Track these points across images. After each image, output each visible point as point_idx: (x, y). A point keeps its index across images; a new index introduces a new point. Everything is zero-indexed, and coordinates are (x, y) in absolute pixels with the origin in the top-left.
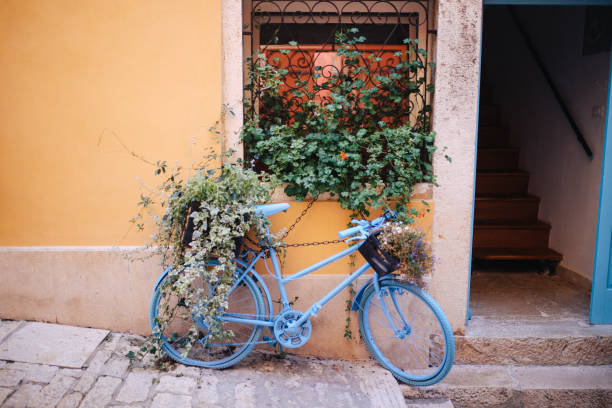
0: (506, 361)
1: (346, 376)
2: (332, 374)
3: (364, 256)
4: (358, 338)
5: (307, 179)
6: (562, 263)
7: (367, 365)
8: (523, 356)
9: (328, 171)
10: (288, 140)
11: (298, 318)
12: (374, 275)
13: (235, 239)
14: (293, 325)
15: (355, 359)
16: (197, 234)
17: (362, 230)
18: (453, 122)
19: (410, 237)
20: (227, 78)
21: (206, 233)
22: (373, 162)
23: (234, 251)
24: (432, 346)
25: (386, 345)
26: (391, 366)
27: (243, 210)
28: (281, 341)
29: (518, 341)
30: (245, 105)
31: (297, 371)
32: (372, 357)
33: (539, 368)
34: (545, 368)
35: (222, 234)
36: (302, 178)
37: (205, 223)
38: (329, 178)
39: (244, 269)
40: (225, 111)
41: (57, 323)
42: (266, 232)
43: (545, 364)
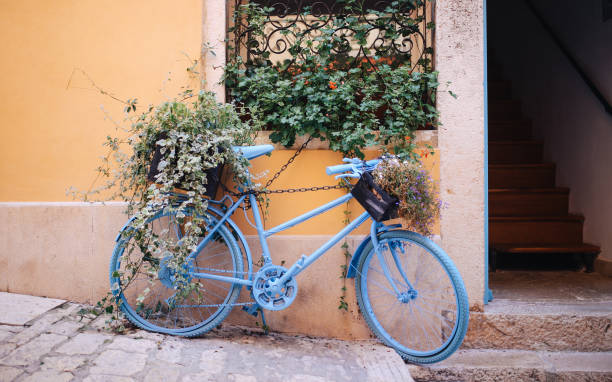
0: (536, 345)
1: (340, 352)
2: (323, 351)
3: (359, 200)
4: (356, 313)
5: (293, 117)
6: (600, 257)
7: (366, 345)
8: (557, 338)
9: (316, 108)
10: (274, 80)
11: (282, 275)
12: (372, 224)
13: (206, 171)
14: (275, 284)
15: (353, 339)
16: (163, 164)
17: (355, 168)
18: (457, 60)
19: (410, 175)
20: (209, 17)
21: (174, 163)
22: (367, 101)
23: (204, 186)
24: (445, 324)
25: (390, 320)
26: (394, 343)
27: (217, 140)
28: (261, 303)
29: (550, 320)
30: (228, 47)
31: (282, 346)
32: (373, 336)
33: (577, 353)
34: (585, 354)
35: (191, 163)
36: (288, 118)
37: (173, 151)
38: (317, 116)
39: (220, 218)
40: (206, 52)
41: (8, 291)
42: (244, 172)
43: (585, 349)
